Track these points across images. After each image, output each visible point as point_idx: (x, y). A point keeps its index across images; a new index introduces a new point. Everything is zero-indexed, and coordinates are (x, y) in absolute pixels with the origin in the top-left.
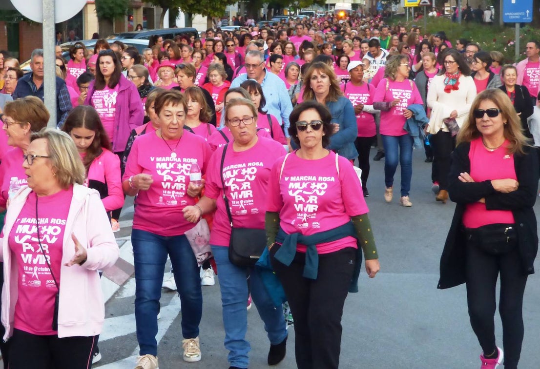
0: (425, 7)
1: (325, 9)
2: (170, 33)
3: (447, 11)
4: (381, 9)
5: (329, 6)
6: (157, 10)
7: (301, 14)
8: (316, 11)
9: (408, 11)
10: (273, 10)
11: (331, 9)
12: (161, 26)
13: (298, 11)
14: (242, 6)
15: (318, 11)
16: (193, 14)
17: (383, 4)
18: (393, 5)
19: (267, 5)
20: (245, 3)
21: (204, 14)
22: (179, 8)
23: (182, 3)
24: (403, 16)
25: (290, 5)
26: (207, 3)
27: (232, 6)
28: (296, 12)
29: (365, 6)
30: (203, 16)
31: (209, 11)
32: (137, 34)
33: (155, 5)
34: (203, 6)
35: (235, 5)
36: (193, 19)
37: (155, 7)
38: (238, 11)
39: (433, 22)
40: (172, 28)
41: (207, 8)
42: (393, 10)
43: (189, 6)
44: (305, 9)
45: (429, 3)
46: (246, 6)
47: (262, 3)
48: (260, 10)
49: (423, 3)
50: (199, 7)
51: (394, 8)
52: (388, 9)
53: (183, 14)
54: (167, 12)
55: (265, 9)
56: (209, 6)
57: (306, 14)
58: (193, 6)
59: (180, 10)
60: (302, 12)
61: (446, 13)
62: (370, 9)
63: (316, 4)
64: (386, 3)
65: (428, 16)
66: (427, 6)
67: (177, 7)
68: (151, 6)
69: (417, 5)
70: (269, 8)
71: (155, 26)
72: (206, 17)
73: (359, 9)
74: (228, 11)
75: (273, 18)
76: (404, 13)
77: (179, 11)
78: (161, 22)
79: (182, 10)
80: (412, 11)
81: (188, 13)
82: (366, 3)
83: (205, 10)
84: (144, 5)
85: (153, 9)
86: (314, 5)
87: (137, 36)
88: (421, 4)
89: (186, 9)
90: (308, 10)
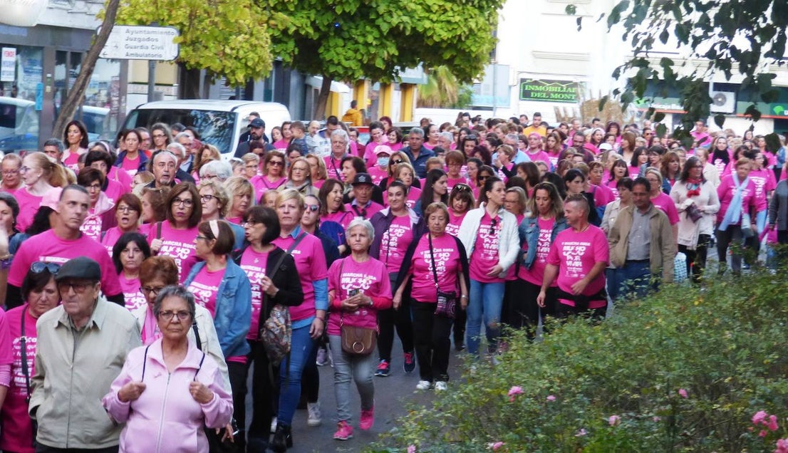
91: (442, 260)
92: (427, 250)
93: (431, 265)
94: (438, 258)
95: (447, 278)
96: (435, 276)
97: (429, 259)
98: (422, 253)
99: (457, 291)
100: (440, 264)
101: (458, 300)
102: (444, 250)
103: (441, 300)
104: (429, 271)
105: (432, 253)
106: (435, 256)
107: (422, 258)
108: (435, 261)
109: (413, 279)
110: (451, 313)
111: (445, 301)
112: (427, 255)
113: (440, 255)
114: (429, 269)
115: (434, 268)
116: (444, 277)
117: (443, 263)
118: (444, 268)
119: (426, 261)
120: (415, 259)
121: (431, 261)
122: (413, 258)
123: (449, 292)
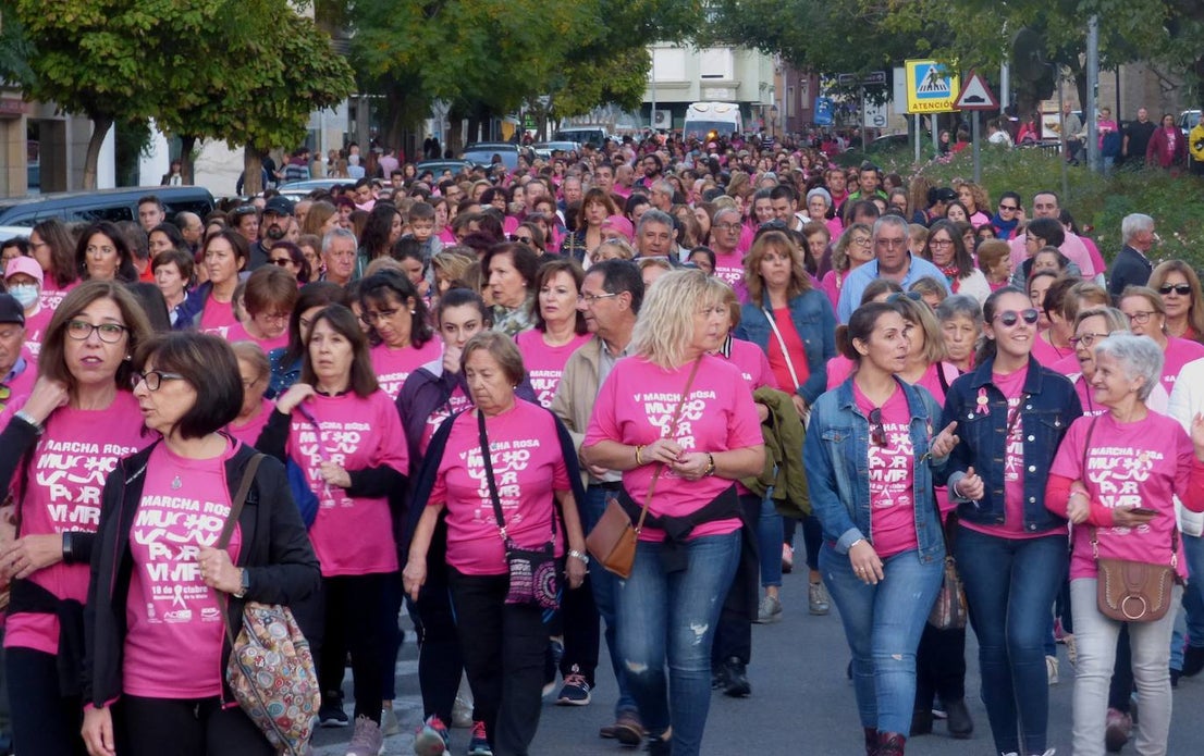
0: (976, 115)
1: (640, 120)
2: (120, 204)
3: (1050, 127)
4: (828, 120)
5: (654, 112)
6: (77, 127)
7: (560, 137)
8: (610, 128)
9: (917, 125)
10: (465, 123)
11: (659, 121)
12: (89, 177)
13: (550, 128)
14: (362, 111)
15: (617, 126)
16: (198, 140)
17: (836, 105)
18: (868, 107)
19: (446, 110)
20: (372, 102)
21: (234, 139)
22: (152, 119)
23: (161, 104)
24: (902, 142)
25: (523, 109)
26: (245, 102)
27: (329, 110)
28: (542, 131)
29: (774, 108)
30: (231, 147)
31: (251, 128)
32: (9, 208)
33: (71, 109)
34: (229, 112)
35: (339, 107)
36: (197, 156)
37: (68, 117)
38: (350, 127)
39: (1005, 162)
40: (125, 190)
41: (244, 121)
42: (869, 123)
43: (183, 113)
44: (574, 120)
45: (988, 102)
46: (375, 110)
47: (429, 101)
48: (422, 124)
49: (966, 101)
50: (216, 117)
51: (871, 116)
52: (853, 121)
53: (165, 139)
54: (110, 136)
55: (438, 124)
56: (250, 112)
57: (577, 137)
58: (200, 113)
59: (152, 126)
60: (562, 130)
61: (1046, 133)
62: (790, 119)
63: (610, 107)
64: (843, 98)
65: (985, 144)
66: (981, 111)
67: (142, 115)
68: (57, 112)
69: (950, 109)
70: (454, 118)
71: (69, 184)
72: (241, 150)
73: (754, 121)
74: (317, 128)
75: (466, 150)
76: (905, 132)
77: (149, 131)
78: (90, 165)
79: (160, 128)
80: (933, 125)
81: (181, 136)
82: (776, 100)
83: (238, 125)
84: (30, 111)
85: (62, 123)
86: (604, 106)
87: (7, 216)
88: (962, 103)
89: (172, 122)
90: (585, 125)
91: (512, 469)
92: (472, 448)
93: (484, 483)
94: (502, 464)
95: (525, 511)
96: (498, 511)
97: (478, 470)
98: (463, 456)
99: (556, 541)
100: (506, 479)
101: (562, 562)
102: (516, 444)
103: (520, 567)
104: (479, 498)
105: (486, 454)
106: (494, 459)
107: (461, 467)
108: (495, 471)
109: (447, 520)
110: (549, 596)
111: (527, 567)
112: (474, 459)
113: (507, 457)
114: (480, 493)
115: (493, 489)
116: (518, 512)
117: (513, 477)
118: (517, 488)
119: (473, 474)
120: (446, 472)
121: (484, 473)
122: (443, 467)
123: (536, 546)
